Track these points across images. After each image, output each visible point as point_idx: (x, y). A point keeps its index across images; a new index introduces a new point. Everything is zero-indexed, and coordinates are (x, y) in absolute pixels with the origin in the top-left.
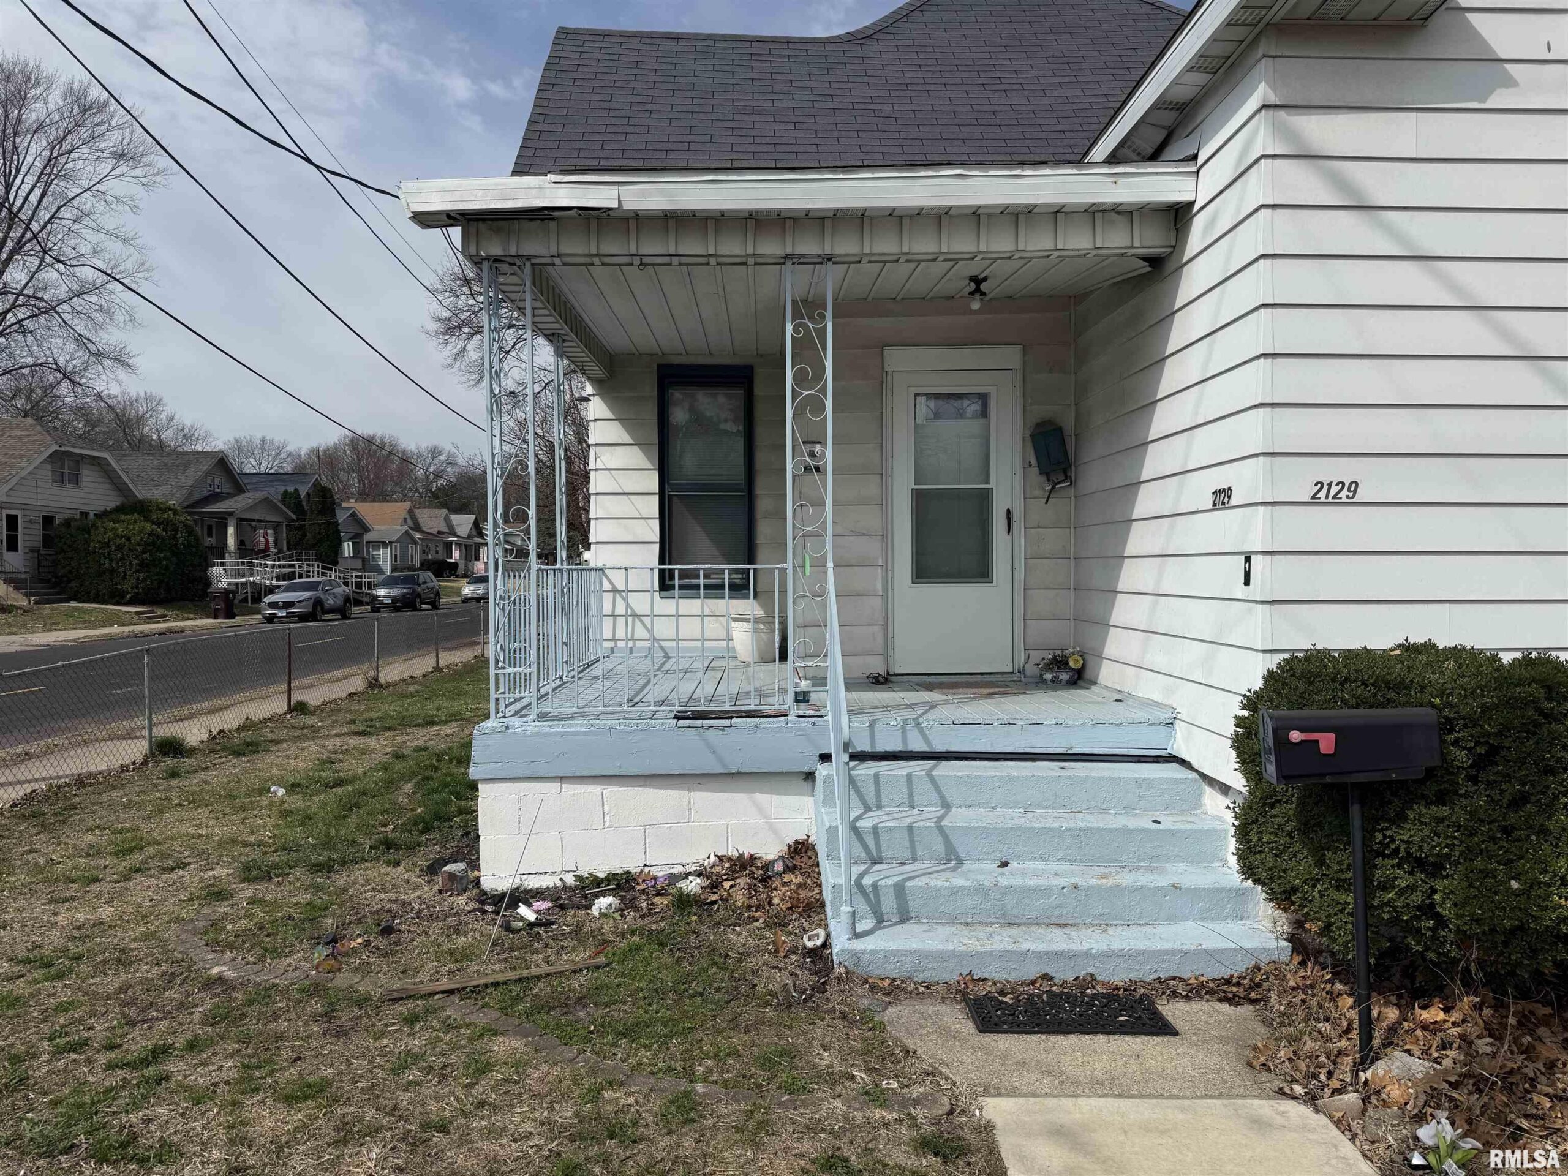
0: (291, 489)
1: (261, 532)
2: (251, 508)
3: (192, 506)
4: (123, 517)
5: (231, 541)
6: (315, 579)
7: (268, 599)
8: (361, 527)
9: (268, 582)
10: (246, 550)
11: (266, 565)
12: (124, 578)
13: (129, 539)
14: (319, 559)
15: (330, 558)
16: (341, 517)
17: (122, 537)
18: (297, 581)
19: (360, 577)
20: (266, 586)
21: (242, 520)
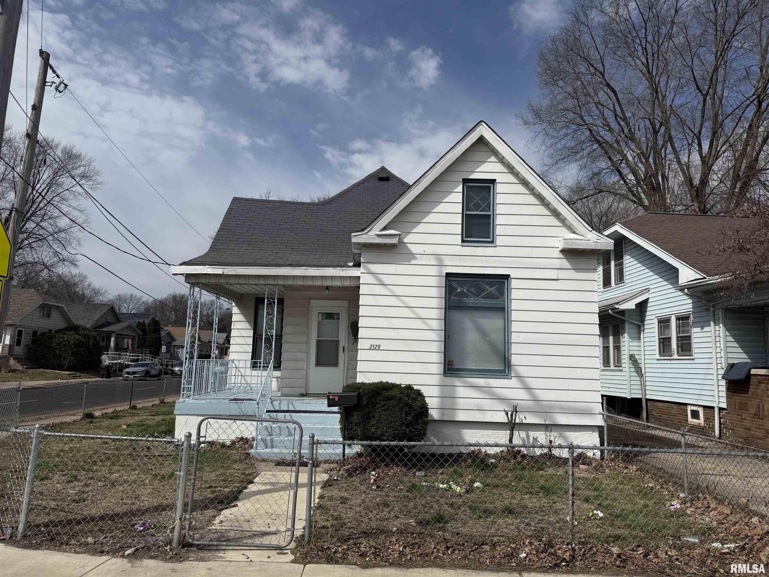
0: (141, 321)
1: (126, 340)
2: (122, 330)
3: (97, 327)
4: (67, 332)
5: (112, 344)
6: (148, 362)
7: (125, 370)
8: (171, 338)
9: (126, 363)
10: (119, 348)
11: (127, 355)
12: (65, 359)
13: (69, 342)
14: (151, 353)
15: (156, 352)
16: (163, 334)
17: (66, 341)
18: (140, 362)
19: (168, 362)
20: (126, 364)
21: (118, 334)
